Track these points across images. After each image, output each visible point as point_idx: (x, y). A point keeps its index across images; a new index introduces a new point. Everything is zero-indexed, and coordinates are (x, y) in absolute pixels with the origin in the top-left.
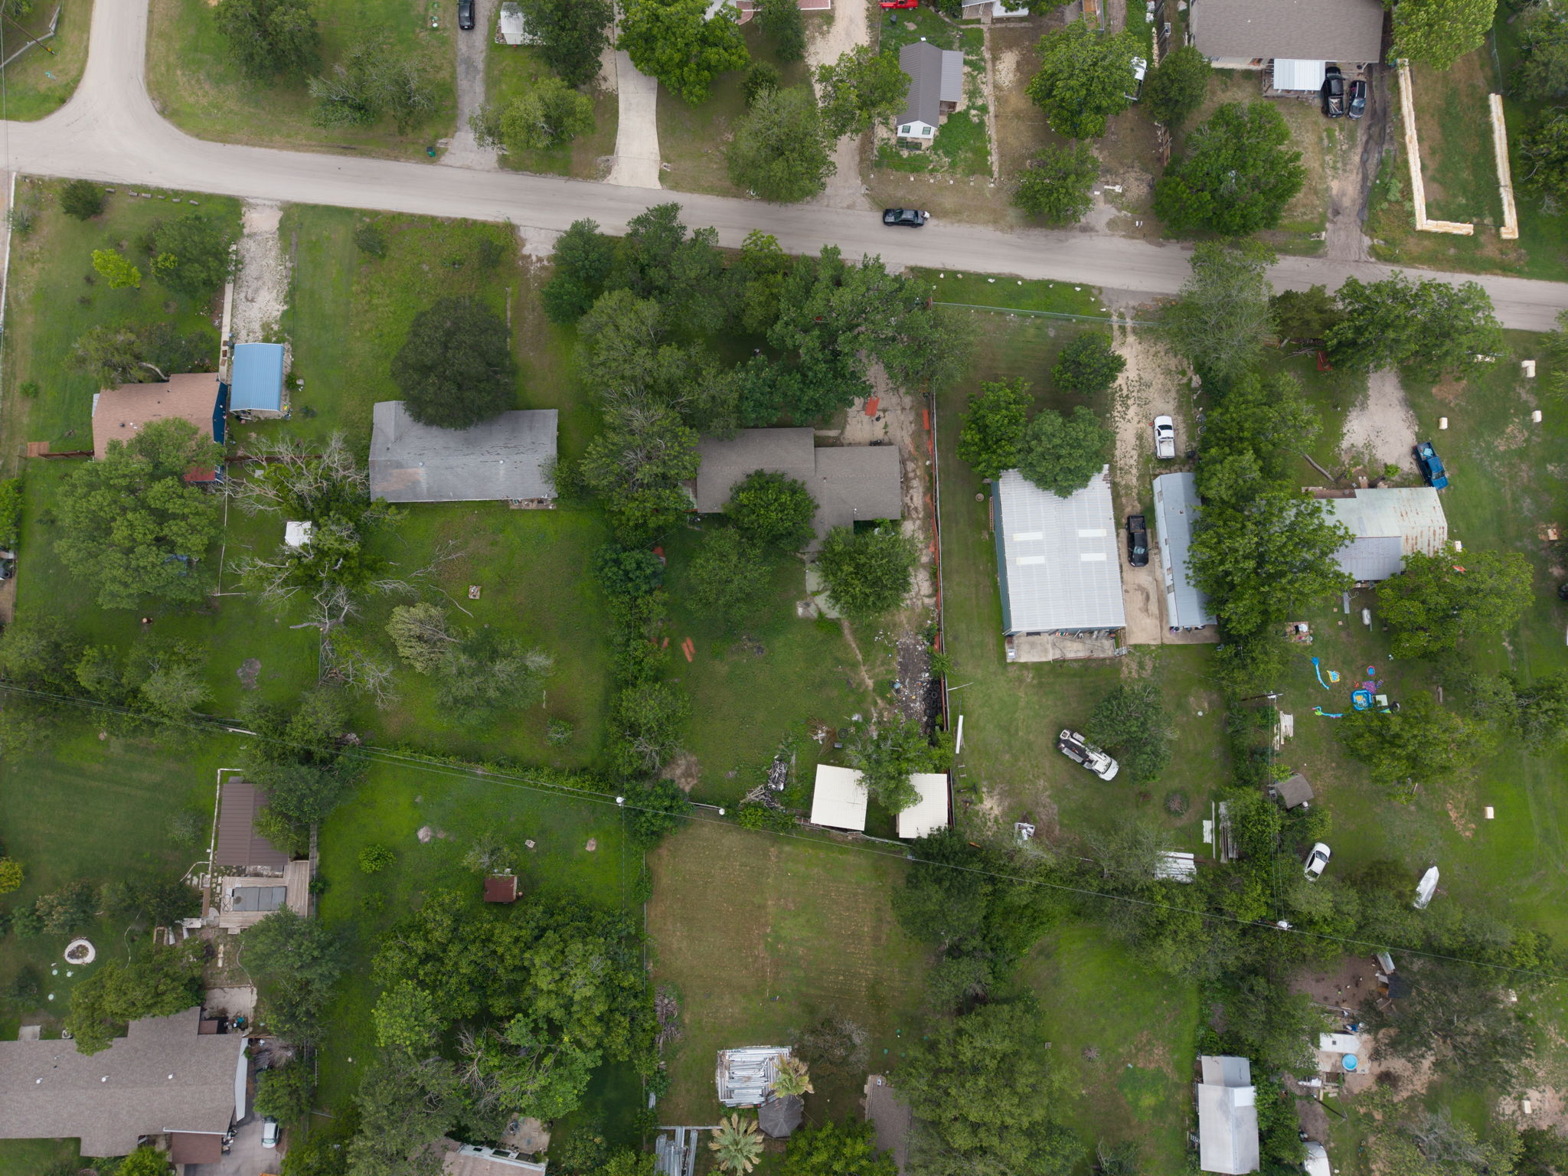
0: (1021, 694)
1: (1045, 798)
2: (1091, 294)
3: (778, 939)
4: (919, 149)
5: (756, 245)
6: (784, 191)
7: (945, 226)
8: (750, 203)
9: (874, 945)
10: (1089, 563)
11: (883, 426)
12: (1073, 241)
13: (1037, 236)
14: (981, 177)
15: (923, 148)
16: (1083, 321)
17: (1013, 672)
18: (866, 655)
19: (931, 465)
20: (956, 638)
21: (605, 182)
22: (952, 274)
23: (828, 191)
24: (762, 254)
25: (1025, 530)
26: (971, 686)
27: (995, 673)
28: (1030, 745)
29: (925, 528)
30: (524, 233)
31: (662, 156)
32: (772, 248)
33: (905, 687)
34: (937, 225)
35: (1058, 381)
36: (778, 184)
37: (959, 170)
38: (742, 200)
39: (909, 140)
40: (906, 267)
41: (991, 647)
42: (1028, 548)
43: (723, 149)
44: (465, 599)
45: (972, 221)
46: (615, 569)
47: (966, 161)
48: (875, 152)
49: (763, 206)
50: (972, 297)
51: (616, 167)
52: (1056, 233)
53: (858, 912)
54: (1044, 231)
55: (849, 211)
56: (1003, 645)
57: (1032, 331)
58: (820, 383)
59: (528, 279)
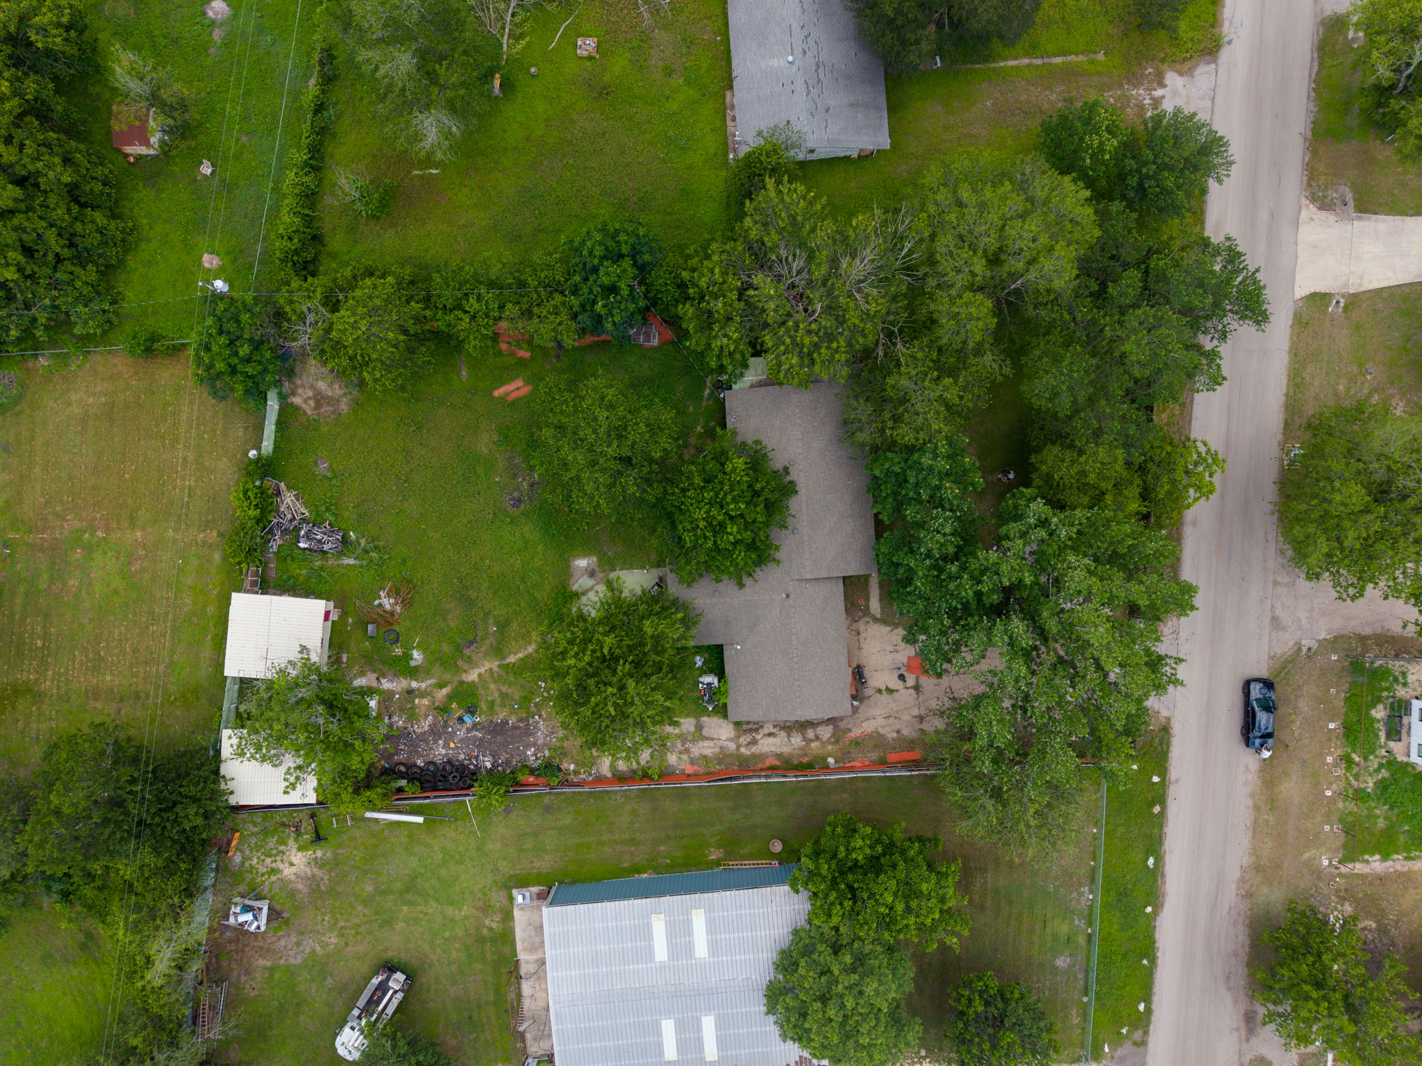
0: (466, 910)
1: (309, 944)
2: (1134, 1026)
3: (89, 549)
4: (1389, 736)
5: (1196, 464)
6: (1303, 507)
7: (1246, 783)
8: (1275, 451)
9: (86, 691)
10: (659, 1032)
11: (892, 686)
12: (1228, 999)
13: (1233, 938)
14: (1339, 843)
15: (1391, 744)
16: (1084, 1015)
17: (497, 898)
18: (516, 670)
19: (828, 767)
20: (548, 809)
21: (1304, 201)
22: (1160, 796)
23: (1303, 585)
24: (1179, 475)
25: (711, 928)
26: (475, 833)
27: (495, 870)
28: (388, 923)
29: (722, 756)
30: (1204, 73)
31: (1355, 295)
32: (1191, 491)
33: (469, 730)
34: (1247, 770)
35: (968, 985)
36: (1316, 496)
37: (1352, 807)
38: (1280, 437)
39: (1405, 720)
40: (1168, 719)
41: (537, 864)
42: (680, 933)
43: (1375, 398)
44: (576, 32)
45: (1256, 830)
46: (599, 251)
47: (1368, 818)
48: (1378, 663)
49: (1270, 473)
50: (1121, 830)
51: (1332, 218)
52: (1242, 971)
53: (131, 666)
54: (1244, 952)
55: (1267, 621)
56: (539, 884)
57: (1064, 929)
58: (938, 584)
59: (1120, 86)
